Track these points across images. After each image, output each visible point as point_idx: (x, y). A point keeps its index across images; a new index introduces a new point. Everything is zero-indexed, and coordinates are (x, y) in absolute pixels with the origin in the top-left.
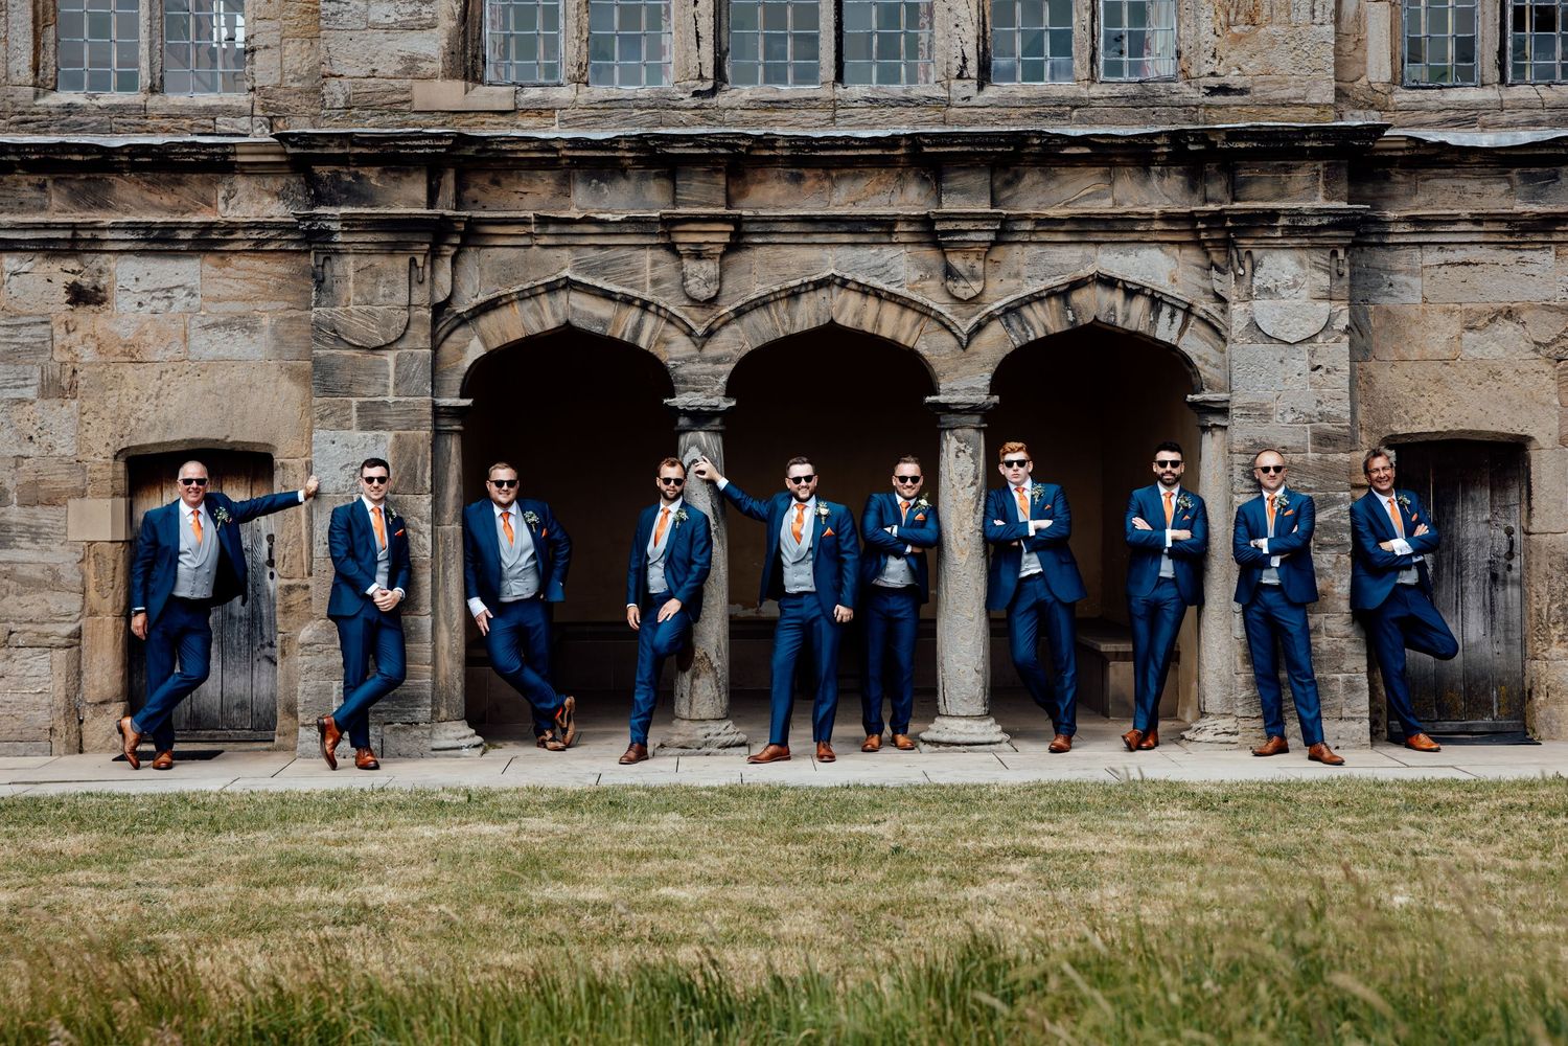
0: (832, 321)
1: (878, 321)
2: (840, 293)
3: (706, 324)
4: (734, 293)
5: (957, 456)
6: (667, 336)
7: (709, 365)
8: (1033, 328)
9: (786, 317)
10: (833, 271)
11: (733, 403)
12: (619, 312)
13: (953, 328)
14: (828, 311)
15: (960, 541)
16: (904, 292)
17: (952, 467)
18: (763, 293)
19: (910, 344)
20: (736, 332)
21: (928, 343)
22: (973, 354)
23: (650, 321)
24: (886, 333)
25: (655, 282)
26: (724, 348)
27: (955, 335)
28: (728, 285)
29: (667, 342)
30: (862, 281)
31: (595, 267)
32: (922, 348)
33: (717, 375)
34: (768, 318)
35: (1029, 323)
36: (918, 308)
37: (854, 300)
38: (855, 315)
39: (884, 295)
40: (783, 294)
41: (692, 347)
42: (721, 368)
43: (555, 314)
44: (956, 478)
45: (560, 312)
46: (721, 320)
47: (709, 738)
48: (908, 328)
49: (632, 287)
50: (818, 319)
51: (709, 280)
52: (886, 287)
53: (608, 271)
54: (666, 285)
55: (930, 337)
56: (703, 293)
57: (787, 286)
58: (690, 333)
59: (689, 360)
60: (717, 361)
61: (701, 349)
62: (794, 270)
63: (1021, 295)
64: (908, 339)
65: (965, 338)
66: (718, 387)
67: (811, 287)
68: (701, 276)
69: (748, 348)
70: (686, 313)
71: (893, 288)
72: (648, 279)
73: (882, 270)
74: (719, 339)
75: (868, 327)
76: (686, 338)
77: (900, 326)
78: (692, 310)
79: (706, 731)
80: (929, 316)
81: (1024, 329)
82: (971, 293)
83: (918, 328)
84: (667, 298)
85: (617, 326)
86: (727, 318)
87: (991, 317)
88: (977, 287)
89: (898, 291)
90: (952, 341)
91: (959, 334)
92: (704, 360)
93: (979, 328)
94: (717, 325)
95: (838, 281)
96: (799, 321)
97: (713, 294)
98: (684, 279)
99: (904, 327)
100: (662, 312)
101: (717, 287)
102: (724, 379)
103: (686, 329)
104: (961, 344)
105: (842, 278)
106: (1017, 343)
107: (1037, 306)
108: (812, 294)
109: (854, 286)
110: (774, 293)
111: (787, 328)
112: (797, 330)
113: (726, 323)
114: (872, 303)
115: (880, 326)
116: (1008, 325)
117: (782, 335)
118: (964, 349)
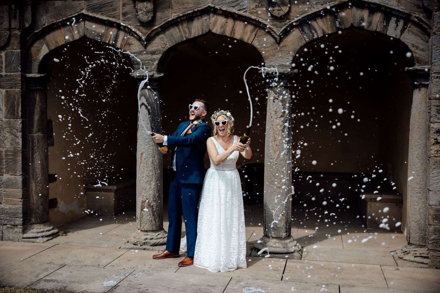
0: (210, 31)
1: (233, 31)
2: (213, 17)
3: (147, 35)
4: (161, 18)
5: (274, 102)
6: (130, 41)
7: (150, 55)
8: (316, 32)
9: (187, 30)
10: (210, 5)
11: (162, 75)
12: (107, 30)
13: (272, 32)
14: (208, 26)
15: (274, 146)
16: (247, 14)
17: (271, 107)
18: (175, 17)
19: (250, 42)
20: (162, 38)
21: (259, 41)
22: (283, 47)
23: (122, 34)
24: (237, 36)
25: (124, 14)
26: (156, 47)
27: (273, 36)
28: (159, 15)
29: (130, 44)
30: (224, 9)
31: (96, 8)
32: (256, 44)
33: (153, 60)
34: (178, 31)
35: (315, 29)
36: (254, 22)
37: (221, 20)
38: (222, 27)
39: (236, 16)
40: (185, 18)
41: (141, 46)
42: (155, 56)
43: (79, 32)
44: (273, 113)
45: (81, 31)
46: (154, 32)
47: (146, 241)
48: (249, 34)
49: (113, 17)
50: (202, 30)
51: (148, 12)
52: (237, 12)
53: (103, 9)
54: (129, 16)
55: (260, 38)
56: (145, 18)
57: (186, 13)
58: (139, 39)
59: (139, 53)
60: (153, 53)
61: (146, 47)
62: (191, 5)
63: (309, 13)
64: (249, 39)
65: (278, 38)
66: (153, 67)
67: (198, 13)
68: (144, 10)
69: (168, 46)
70: (139, 30)
71: (241, 13)
72: (121, 14)
73: (236, 3)
74: (154, 42)
75: (228, 34)
76: (138, 42)
77: (244, 33)
78: (141, 28)
79: (146, 237)
80: (260, 27)
81: (311, 32)
82: (282, 13)
83: (254, 34)
84: (130, 22)
85: (107, 37)
86: (157, 31)
87: (292, 26)
88: (285, 9)
89: (244, 14)
90: (272, 40)
91: (276, 36)
92: (147, 53)
93: (286, 33)
94: (152, 35)
95: (212, 10)
96: (193, 31)
97: (150, 18)
98: (137, 12)
99: (247, 33)
100: (127, 29)
101: (152, 15)
102: (156, 62)
103: (138, 37)
104: (276, 41)
105: (214, 8)
106: (307, 40)
107: (319, 21)
108: (200, 17)
109: (221, 12)
110: (180, 17)
111: (187, 35)
112: (192, 36)
113: (158, 34)
114: (230, 22)
115: (234, 33)
116: (303, 30)
117: (185, 39)
118: (279, 44)
